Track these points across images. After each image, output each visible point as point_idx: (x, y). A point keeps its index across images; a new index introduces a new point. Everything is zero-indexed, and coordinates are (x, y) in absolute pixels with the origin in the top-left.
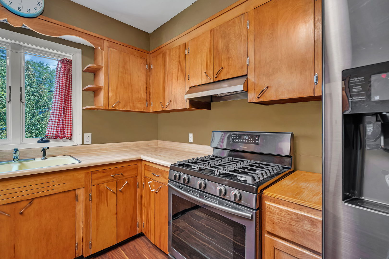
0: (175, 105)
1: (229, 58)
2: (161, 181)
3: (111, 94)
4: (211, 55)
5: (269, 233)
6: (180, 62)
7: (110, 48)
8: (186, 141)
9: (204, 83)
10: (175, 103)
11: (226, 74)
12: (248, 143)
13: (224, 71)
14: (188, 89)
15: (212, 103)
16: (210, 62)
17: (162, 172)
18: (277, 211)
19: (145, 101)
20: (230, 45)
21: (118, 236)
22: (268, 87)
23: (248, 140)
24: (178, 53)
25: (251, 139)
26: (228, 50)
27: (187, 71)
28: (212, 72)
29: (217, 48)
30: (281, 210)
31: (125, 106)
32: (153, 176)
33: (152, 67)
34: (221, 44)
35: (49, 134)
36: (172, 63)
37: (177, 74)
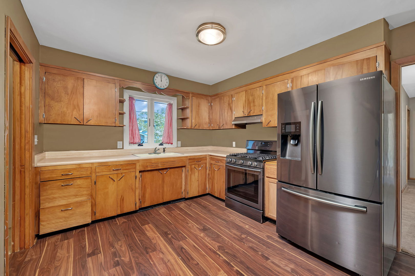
0: (226, 126)
1: (254, 106)
2: (221, 165)
3: (193, 121)
4: (246, 103)
5: (267, 177)
6: (229, 104)
7: (193, 97)
8: (232, 146)
9: (242, 116)
10: (226, 125)
11: (253, 113)
12: (264, 146)
13: (252, 112)
14: (234, 118)
15: (246, 125)
16: (245, 106)
17: (221, 161)
18: (270, 168)
19: (208, 123)
20: (255, 100)
21: (199, 192)
22: (270, 121)
23: (264, 144)
24: (228, 99)
25: (266, 144)
26: (254, 102)
27: (233, 109)
28: (246, 111)
29: (249, 100)
30: (271, 168)
31: (199, 127)
32: (216, 163)
33: (212, 105)
34: (251, 98)
35: (164, 142)
36: (225, 104)
37: (227, 110)
